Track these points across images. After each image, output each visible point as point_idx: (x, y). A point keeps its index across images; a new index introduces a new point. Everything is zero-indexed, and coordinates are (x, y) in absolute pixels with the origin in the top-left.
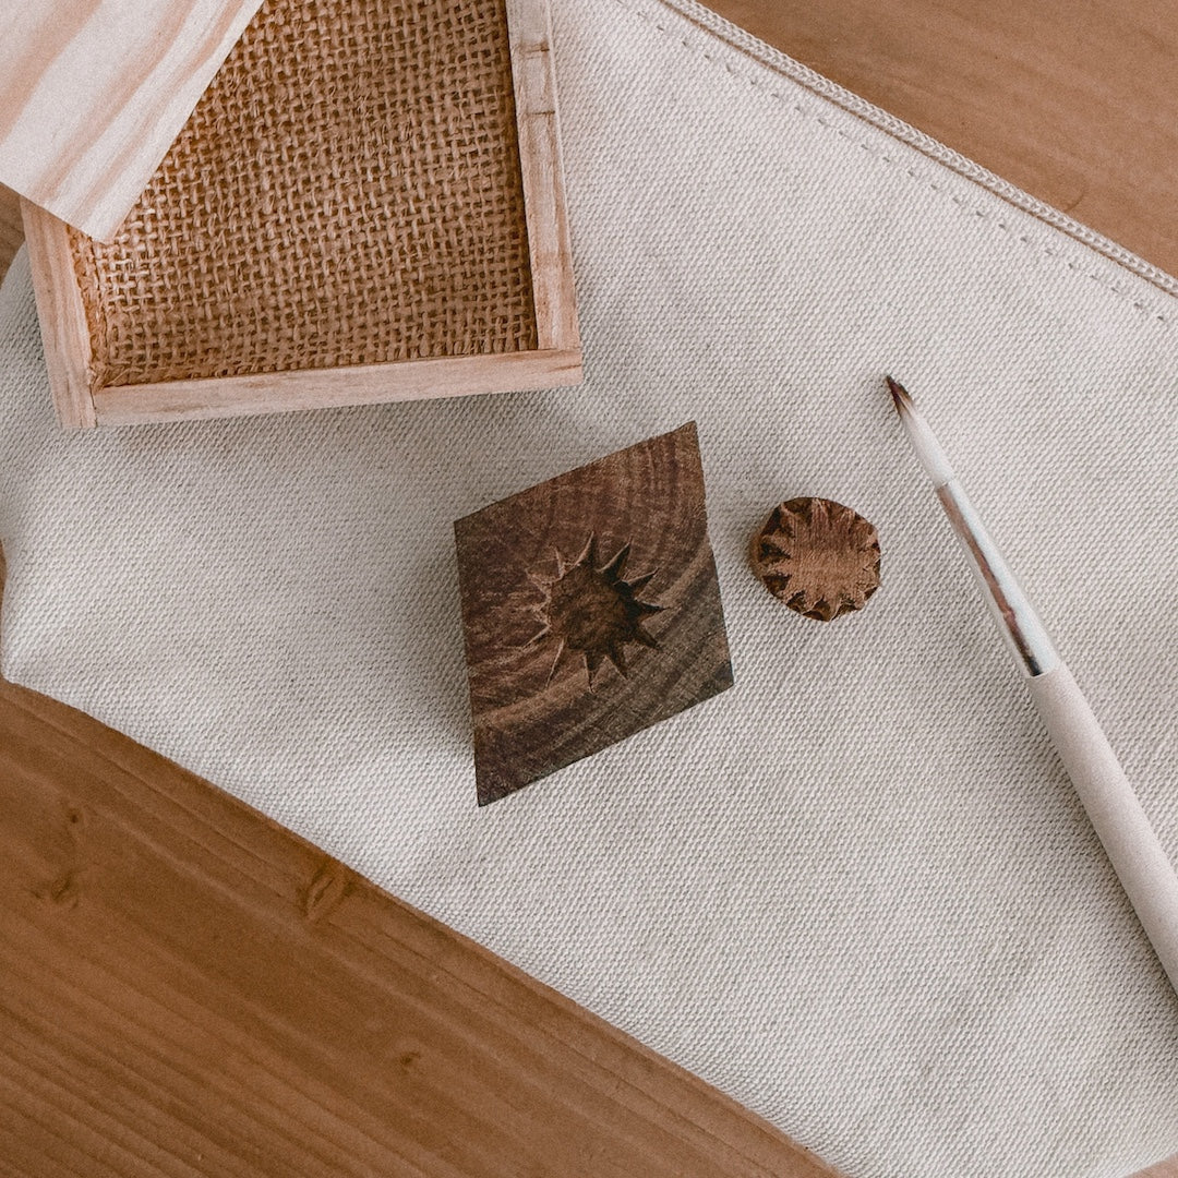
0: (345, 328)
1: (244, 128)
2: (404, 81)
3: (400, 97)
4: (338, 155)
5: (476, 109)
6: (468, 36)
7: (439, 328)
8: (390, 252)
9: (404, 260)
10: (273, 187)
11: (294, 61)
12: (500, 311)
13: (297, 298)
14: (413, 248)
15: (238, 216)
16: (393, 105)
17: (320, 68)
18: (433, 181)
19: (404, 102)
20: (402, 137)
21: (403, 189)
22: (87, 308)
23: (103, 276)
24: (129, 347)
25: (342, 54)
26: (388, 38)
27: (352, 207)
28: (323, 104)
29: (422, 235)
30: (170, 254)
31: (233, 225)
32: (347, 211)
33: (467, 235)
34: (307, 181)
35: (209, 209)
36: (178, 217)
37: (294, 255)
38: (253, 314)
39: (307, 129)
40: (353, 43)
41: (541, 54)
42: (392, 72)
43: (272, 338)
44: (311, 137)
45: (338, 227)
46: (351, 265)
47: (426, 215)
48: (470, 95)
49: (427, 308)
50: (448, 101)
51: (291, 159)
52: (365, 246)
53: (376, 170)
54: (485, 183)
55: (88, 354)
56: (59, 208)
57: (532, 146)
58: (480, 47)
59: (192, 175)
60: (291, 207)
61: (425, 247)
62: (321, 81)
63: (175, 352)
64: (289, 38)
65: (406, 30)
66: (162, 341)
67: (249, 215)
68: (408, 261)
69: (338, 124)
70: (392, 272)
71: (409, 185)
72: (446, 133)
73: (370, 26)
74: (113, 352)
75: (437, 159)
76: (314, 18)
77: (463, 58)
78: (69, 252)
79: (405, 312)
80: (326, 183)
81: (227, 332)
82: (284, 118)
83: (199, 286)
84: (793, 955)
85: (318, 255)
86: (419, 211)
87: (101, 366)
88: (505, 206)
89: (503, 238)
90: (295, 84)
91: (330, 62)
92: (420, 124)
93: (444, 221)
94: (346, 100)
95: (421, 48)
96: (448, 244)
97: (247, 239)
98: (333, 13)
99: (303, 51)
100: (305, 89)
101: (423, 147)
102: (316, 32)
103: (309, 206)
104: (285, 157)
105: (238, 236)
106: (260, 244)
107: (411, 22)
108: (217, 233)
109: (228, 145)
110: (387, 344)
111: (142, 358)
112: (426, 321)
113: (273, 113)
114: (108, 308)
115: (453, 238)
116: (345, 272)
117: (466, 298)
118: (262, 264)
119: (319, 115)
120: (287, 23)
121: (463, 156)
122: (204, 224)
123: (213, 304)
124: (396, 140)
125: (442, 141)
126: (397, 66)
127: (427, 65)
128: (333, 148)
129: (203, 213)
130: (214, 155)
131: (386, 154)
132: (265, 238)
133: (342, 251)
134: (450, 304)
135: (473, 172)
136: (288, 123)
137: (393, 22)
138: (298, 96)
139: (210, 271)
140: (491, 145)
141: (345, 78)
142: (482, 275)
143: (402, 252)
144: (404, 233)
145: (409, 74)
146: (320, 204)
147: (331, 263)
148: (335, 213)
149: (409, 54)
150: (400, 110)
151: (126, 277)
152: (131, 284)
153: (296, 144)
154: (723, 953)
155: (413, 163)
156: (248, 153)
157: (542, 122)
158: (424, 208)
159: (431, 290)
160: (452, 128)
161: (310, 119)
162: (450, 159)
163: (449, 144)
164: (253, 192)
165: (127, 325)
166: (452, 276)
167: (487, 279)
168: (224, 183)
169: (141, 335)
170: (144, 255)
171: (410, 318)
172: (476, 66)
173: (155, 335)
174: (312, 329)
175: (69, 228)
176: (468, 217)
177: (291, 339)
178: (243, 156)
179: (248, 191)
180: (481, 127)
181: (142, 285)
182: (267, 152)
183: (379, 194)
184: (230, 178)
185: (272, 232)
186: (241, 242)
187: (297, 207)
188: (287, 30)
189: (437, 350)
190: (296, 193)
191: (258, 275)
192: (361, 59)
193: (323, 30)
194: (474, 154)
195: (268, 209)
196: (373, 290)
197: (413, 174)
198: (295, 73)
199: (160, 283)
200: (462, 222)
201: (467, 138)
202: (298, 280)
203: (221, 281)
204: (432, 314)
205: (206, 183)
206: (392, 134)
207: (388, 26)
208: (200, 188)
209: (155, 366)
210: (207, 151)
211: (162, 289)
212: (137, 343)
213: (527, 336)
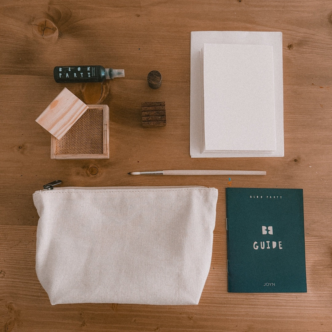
4: (85, 133)
5: (99, 130)
6: (99, 123)
8: (89, 144)
10: (77, 136)
11: (81, 124)
12: (100, 150)
14: (92, 143)
15: (73, 139)
18: (94, 136)
20: (92, 132)
22: (56, 147)
23: (58, 143)
27: (86, 138)
30: (65, 142)
34: (81, 136)
37: (79, 143)
38: (73, 149)
41: (106, 125)
42: (91, 126)
43: (75, 152)
44: (82, 131)
45: (84, 140)
46: (85, 145)
48: (99, 128)
49: (92, 150)
50: (97, 129)
52: (87, 143)
53: (89, 135)
54: (100, 137)
55: (55, 151)
56: (55, 136)
57: (104, 133)
58: (101, 124)
60: (79, 138)
62: (84, 126)
64: (81, 122)
66: (63, 151)
68: (91, 145)
69: (85, 130)
70: (89, 146)
71: (92, 137)
72: (96, 132)
75: (95, 134)
77: (99, 125)
78: (55, 141)
79: (90, 150)
80: (83, 136)
83: (68, 146)
85: (81, 143)
90: (81, 126)
91: (85, 124)
92: (94, 131)
93: (95, 141)
94: (86, 128)
96: (95, 143)
99: (83, 123)
102: (84, 121)
104: (79, 133)
106: (75, 142)
107: (94, 121)
108: (71, 140)
109: (73, 132)
113: (79, 129)
114: (58, 147)
117: (96, 149)
118: (75, 144)
119: (83, 129)
123: (69, 148)
127: (95, 125)
129: (70, 138)
133: (84, 143)
139: (69, 144)
141: (87, 126)
145: (93, 126)
146: (82, 138)
149: (93, 124)
150: (92, 129)
151: (60, 144)
155: (92, 135)
157: (105, 131)
158: (93, 139)
159: (93, 148)
164: (75, 136)
165: (60, 149)
167: (99, 147)
168: (72, 135)
170: (63, 142)
175: (56, 138)
180: (100, 132)
181: (62, 145)
182: (77, 132)
183: (89, 137)
185: (77, 141)
186: (73, 141)
192: (89, 124)
194: (99, 134)
195: (77, 138)
199: (64, 145)
200: (97, 141)
201: (98, 132)
202: (79, 146)
207: (92, 121)
208: (70, 136)
210: (71, 132)
212: (60, 151)
213: (102, 153)
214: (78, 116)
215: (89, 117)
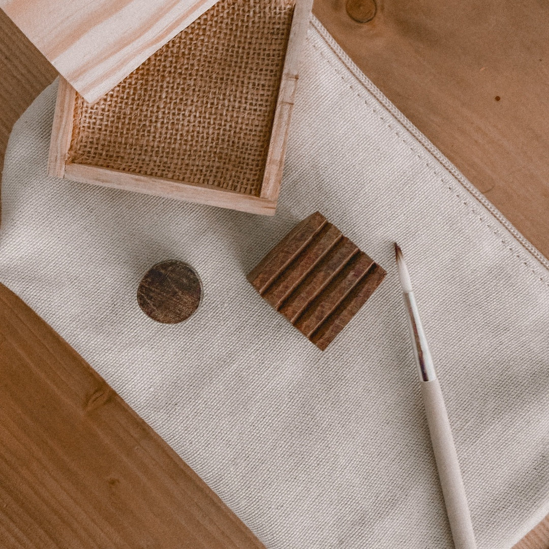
0: (179, 163)
1: (161, 70)
2: (234, 71)
3: (231, 77)
4: (198, 93)
5: (262, 92)
6: (266, 62)
7: (219, 175)
8: (208, 138)
9: (212, 143)
10: (166, 97)
11: (190, 49)
12: (247, 176)
13: (163, 145)
14: (218, 139)
15: (148, 105)
16: (227, 79)
17: (200, 55)
18: (235, 116)
19: (232, 80)
20: (227, 94)
21: (221, 115)
22: (74, 127)
23: (84, 114)
24: (85, 146)
25: (211, 52)
26: (232, 51)
27: (198, 115)
28: (197, 70)
29: (224, 135)
32: (195, 116)
33: (242, 141)
34: (181, 99)
35: (136, 98)
36: (122, 98)
37: (167, 128)
38: (142, 147)
39: (188, 78)
40: (217, 49)
41: (295, 80)
42: (230, 66)
43: (147, 159)
44: (189, 82)
45: (189, 121)
46: (190, 138)
47: (228, 128)
48: (260, 86)
49: (217, 164)
50: (251, 86)
51: (178, 88)
52: (198, 132)
53: (212, 104)
54: (256, 123)
55: (69, 146)
57: (281, 115)
58: (270, 68)
59: (133, 83)
60: (172, 108)
61: (223, 140)
62: (199, 60)
63: (104, 153)
64: (191, 39)
65: (241, 51)
66: (100, 147)
67: (153, 106)
68: (214, 143)
69: (201, 80)
70: (206, 146)
71: (224, 114)
72: (246, 98)
73: (226, 45)
74: (78, 147)
75: (239, 107)
76: (204, 35)
77: (261, 70)
78: (74, 103)
79: (207, 163)
80: (189, 102)
81: (128, 151)
82: (179, 71)
83: (122, 128)
84: (297, 478)
85: (177, 130)
86: (225, 125)
87: (72, 153)
88: (262, 134)
89: (257, 146)
90: (188, 59)
91: (205, 54)
92: (236, 91)
93: (235, 132)
94: (208, 71)
95: (245, 60)
96: (233, 142)
97: (149, 116)
98: (212, 34)
99: (195, 46)
100: (191, 62)
101: (235, 101)
102: (203, 40)
103: (179, 110)
104: (175, 87)
105: (145, 113)
106: (154, 119)
107: (244, 48)
108: (137, 109)
109: (153, 75)
110: (196, 175)
111: (89, 152)
112: (214, 170)
113: (175, 67)
114: (82, 129)
115: (236, 140)
116: (186, 141)
117: (234, 166)
118: (152, 127)
119: (194, 74)
120: (192, 33)
121: (250, 109)
122: (132, 104)
123: (126, 138)
124: (224, 94)
125: (243, 101)
126: (233, 64)
127: (246, 68)
128: (197, 89)
129: (133, 99)
130: (146, 77)
131: (218, 99)
132: (157, 117)
133: (188, 131)
134: (227, 166)
135: (253, 117)
136: (180, 74)
137: (236, 46)
138: (188, 64)
139: (129, 124)
140: (263, 109)
141: (209, 62)
142: (244, 158)
143: (213, 139)
144: (216, 132)
145: (237, 69)
146: (184, 110)
147: (182, 135)
148: (190, 116)
149: (239, 61)
150: (229, 83)
151: (93, 117)
152: (94, 121)
153: (181, 83)
154: (268, 470)
155: (228, 106)
156: (160, 81)
157: (287, 107)
158: (228, 125)
159: (220, 158)
160: (249, 97)
161: (190, 75)
162: (245, 109)
163: (246, 103)
164: (157, 97)
165: (87, 137)
166: (231, 155)
167: (246, 161)
168: (146, 90)
169: (92, 143)
170: (103, 110)
171: (208, 167)
172: (266, 75)
173: (97, 144)
174: (165, 160)
175: (77, 93)
176: (245, 134)
177: (155, 162)
178: (158, 81)
179: (155, 96)
180: (262, 100)
181: (98, 122)
182: (168, 83)
183: (211, 114)
184: (149, 89)
185: (160, 115)
186: (146, 116)
187: (174, 109)
188: (191, 36)
189: (216, 183)
190: (175, 103)
191: (149, 131)
192: (219, 56)
193: (206, 40)
194: (255, 110)
195: (162, 106)
196: (195, 151)
197: (227, 110)
198: (189, 54)
199: (106, 123)
200: (242, 135)
201: (254, 102)
202: (166, 138)
203: (133, 130)
204: (218, 168)
205: (138, 87)
206: (223, 92)
207: (233, 46)
208: (135, 89)
209: (94, 157)
210: (142, 75)
211: (106, 125)
212: (89, 145)
213: (256, 189)
215: (224, 26)
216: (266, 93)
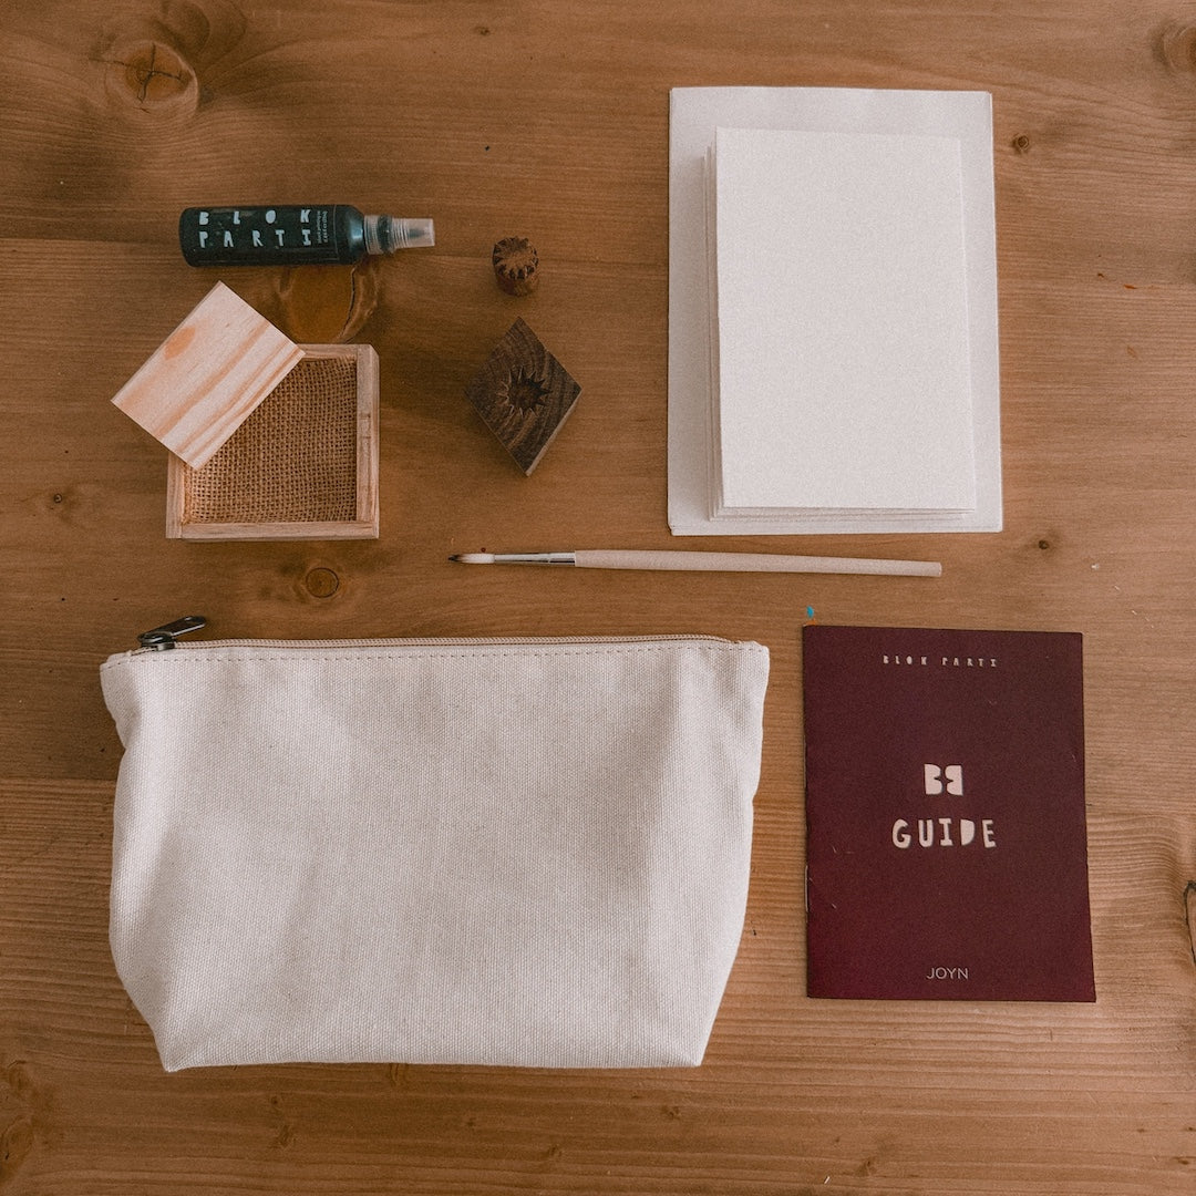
2: (319, 424)
3: (316, 429)
4: (291, 448)
5: (343, 434)
6: (343, 410)
8: (306, 484)
10: (264, 457)
11: (279, 414)
12: (344, 508)
14: (315, 483)
15: (249, 467)
16: (314, 431)
17: (289, 417)
18: (325, 459)
19: (318, 431)
20: (315, 443)
21: (314, 461)
22: (186, 494)
23: (194, 484)
26: (315, 409)
27: (294, 466)
28: (288, 430)
29: (319, 478)
30: (220, 479)
31: (246, 470)
32: (292, 468)
33: (335, 480)
34: (277, 456)
35: (238, 464)
37: (269, 483)
38: (249, 504)
39: (280, 438)
41: (367, 418)
42: (315, 420)
43: (255, 513)
44: (281, 441)
45: (287, 473)
46: (291, 489)
47: (321, 471)
48: (342, 430)
49: (318, 507)
50: (334, 431)
51: (273, 448)
52: (297, 481)
53: (304, 453)
54: (344, 460)
55: (184, 511)
56: (184, 457)
57: (361, 448)
58: (348, 414)
60: (270, 465)
61: (319, 483)
62: (288, 422)
63: (216, 516)
64: (278, 406)
65: (322, 406)
66: (211, 512)
67: (253, 467)
68: (312, 488)
69: (292, 437)
70: (306, 492)
71: (316, 460)
72: (332, 442)
73: (309, 403)
74: (192, 513)
75: (327, 451)
76: (289, 400)
77: (341, 417)
78: (183, 473)
79: (310, 507)
80: (285, 457)
81: (237, 511)
82: (272, 433)
83: (229, 492)
85: (278, 483)
86: (319, 469)
87: (187, 517)
88: (351, 469)
89: (349, 481)
90: (278, 422)
91: (293, 415)
92: (322, 438)
93: (328, 473)
94: (297, 429)
95: (327, 413)
96: (328, 482)
97: (251, 476)
98: (295, 398)
99: (283, 411)
100: (282, 424)
101: (323, 446)
102: (289, 405)
103: (277, 465)
104: (270, 447)
105: (248, 475)
106: (256, 478)
107: (324, 404)
108: (240, 473)
109: (250, 441)
111: (202, 517)
112: (317, 511)
113: (268, 431)
114: (193, 497)
115: (331, 480)
116: (288, 491)
117: (333, 503)
118: (256, 485)
119: (286, 433)
120: (279, 400)
121: (337, 450)
122: (235, 468)
123: (234, 499)
124: (313, 444)
125: (330, 445)
126: (317, 418)
127: (328, 419)
128: (289, 445)
129: (235, 464)
130: (244, 445)
131: (309, 448)
132: (258, 476)
133: (287, 482)
134: (327, 505)
135: (340, 456)
136: (273, 435)
137: (318, 403)
138: (279, 426)
139: (234, 486)
140: (348, 448)
141: (297, 421)
142: (340, 494)
143: (310, 484)
144: (312, 477)
145: (321, 421)
146: (281, 464)
147: (283, 487)
148: (287, 468)
149: (322, 414)
150: (316, 433)
151: (202, 486)
152: (203, 489)
153: (275, 443)
155: (318, 452)
156: (256, 445)
157: (365, 441)
158: (321, 468)
159: (320, 500)
160: (334, 440)
161: (282, 434)
162: (332, 451)
163: (332, 446)
164: (256, 459)
165: (199, 504)
167: (342, 496)
168: (245, 455)
170: (210, 479)
172: (345, 420)
175: (185, 464)
176: (337, 472)
179: (254, 458)
180: (344, 441)
181: (207, 490)
182: (264, 445)
183: (304, 462)
184: (248, 453)
185: (261, 474)
186: (248, 477)
187: (272, 465)
190: (273, 460)
191: (253, 489)
192: (304, 415)
194: (341, 450)
195: (261, 465)
197: (318, 456)
198: (279, 418)
199: (214, 490)
200: (334, 474)
201: (339, 444)
202: (269, 492)
203: (238, 491)
207: (316, 404)
208: (236, 456)
210: (241, 442)
211: (215, 492)
212: (201, 511)
213: (352, 516)
214: (268, 383)
215: (305, 389)
216: (347, 434)
